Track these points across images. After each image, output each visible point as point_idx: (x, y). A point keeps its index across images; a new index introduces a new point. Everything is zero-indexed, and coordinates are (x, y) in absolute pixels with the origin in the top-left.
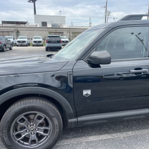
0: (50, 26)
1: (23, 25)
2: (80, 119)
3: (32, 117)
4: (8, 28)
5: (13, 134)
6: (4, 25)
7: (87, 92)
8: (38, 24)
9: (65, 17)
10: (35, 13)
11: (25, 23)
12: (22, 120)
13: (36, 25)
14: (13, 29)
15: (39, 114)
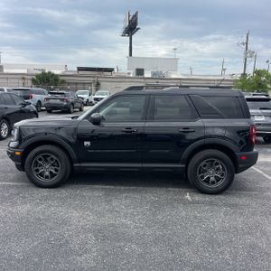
0: (150, 76)
1: (108, 74)
2: (83, 165)
3: (49, 159)
4: (85, 79)
5: (34, 169)
6: (81, 73)
7: (87, 143)
8: (131, 72)
9: (177, 59)
11: (111, 70)
12: (40, 159)
13: (129, 74)
14: (92, 79)
15: (53, 156)
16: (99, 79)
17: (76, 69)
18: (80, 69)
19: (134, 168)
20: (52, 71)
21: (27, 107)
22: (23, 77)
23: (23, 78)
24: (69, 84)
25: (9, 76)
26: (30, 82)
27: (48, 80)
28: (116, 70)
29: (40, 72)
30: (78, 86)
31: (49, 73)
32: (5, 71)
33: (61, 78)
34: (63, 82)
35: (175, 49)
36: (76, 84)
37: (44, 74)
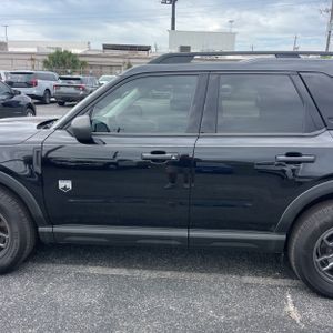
1: (143, 54)
6: (109, 52)
7: (65, 184)
8: (173, 50)
9: (235, 34)
10: (173, 28)
11: (147, 49)
14: (121, 60)
16: (131, 61)
17: (101, 48)
18: (106, 47)
19: (169, 238)
20: (69, 50)
21: (16, 98)
22: (32, 57)
23: (32, 59)
24: (91, 67)
25: (14, 57)
26: (41, 64)
27: (64, 62)
28: (153, 49)
29: (53, 51)
30: (104, 70)
31: (66, 52)
32: (10, 50)
33: (81, 59)
34: (84, 64)
35: (231, 22)
36: (101, 67)
37: (58, 53)
